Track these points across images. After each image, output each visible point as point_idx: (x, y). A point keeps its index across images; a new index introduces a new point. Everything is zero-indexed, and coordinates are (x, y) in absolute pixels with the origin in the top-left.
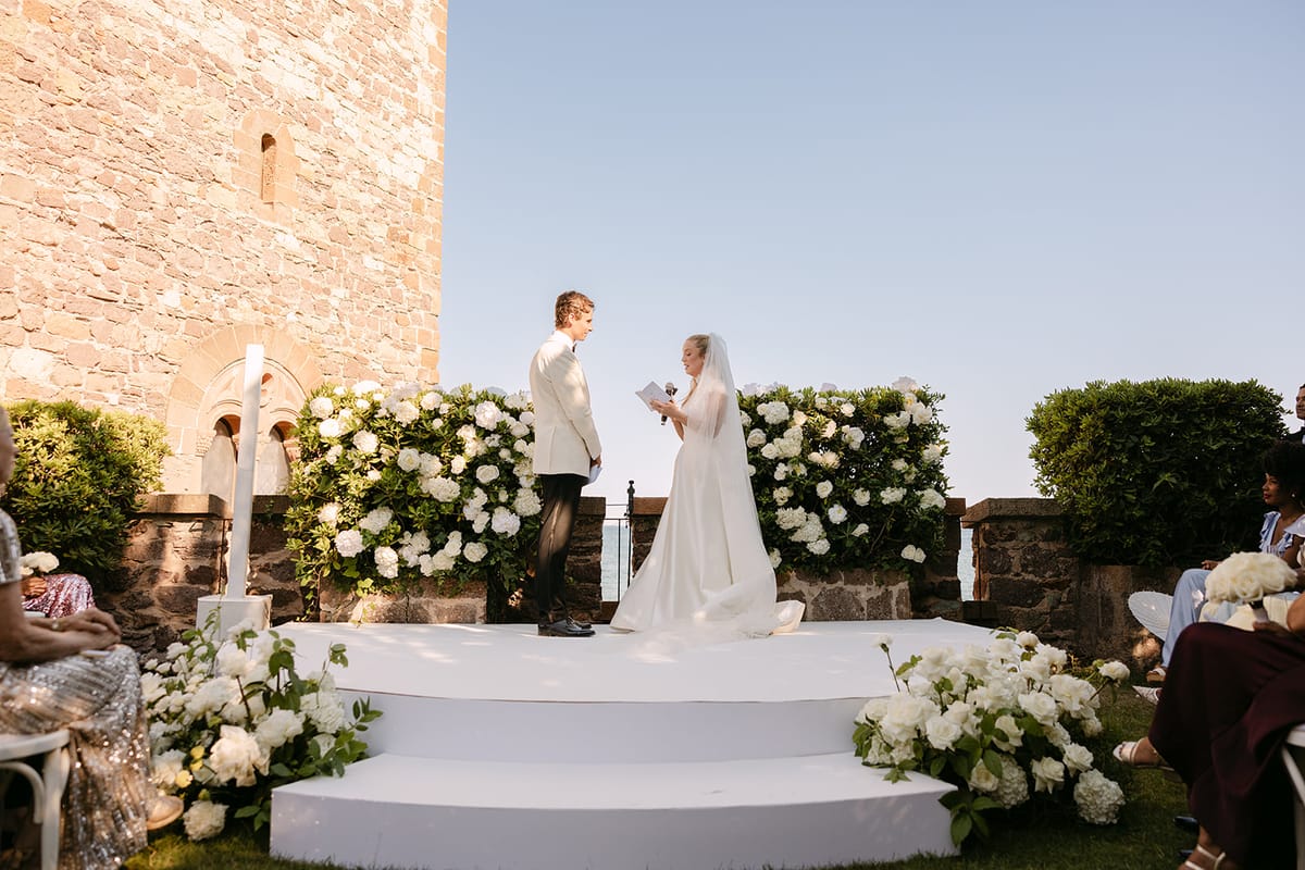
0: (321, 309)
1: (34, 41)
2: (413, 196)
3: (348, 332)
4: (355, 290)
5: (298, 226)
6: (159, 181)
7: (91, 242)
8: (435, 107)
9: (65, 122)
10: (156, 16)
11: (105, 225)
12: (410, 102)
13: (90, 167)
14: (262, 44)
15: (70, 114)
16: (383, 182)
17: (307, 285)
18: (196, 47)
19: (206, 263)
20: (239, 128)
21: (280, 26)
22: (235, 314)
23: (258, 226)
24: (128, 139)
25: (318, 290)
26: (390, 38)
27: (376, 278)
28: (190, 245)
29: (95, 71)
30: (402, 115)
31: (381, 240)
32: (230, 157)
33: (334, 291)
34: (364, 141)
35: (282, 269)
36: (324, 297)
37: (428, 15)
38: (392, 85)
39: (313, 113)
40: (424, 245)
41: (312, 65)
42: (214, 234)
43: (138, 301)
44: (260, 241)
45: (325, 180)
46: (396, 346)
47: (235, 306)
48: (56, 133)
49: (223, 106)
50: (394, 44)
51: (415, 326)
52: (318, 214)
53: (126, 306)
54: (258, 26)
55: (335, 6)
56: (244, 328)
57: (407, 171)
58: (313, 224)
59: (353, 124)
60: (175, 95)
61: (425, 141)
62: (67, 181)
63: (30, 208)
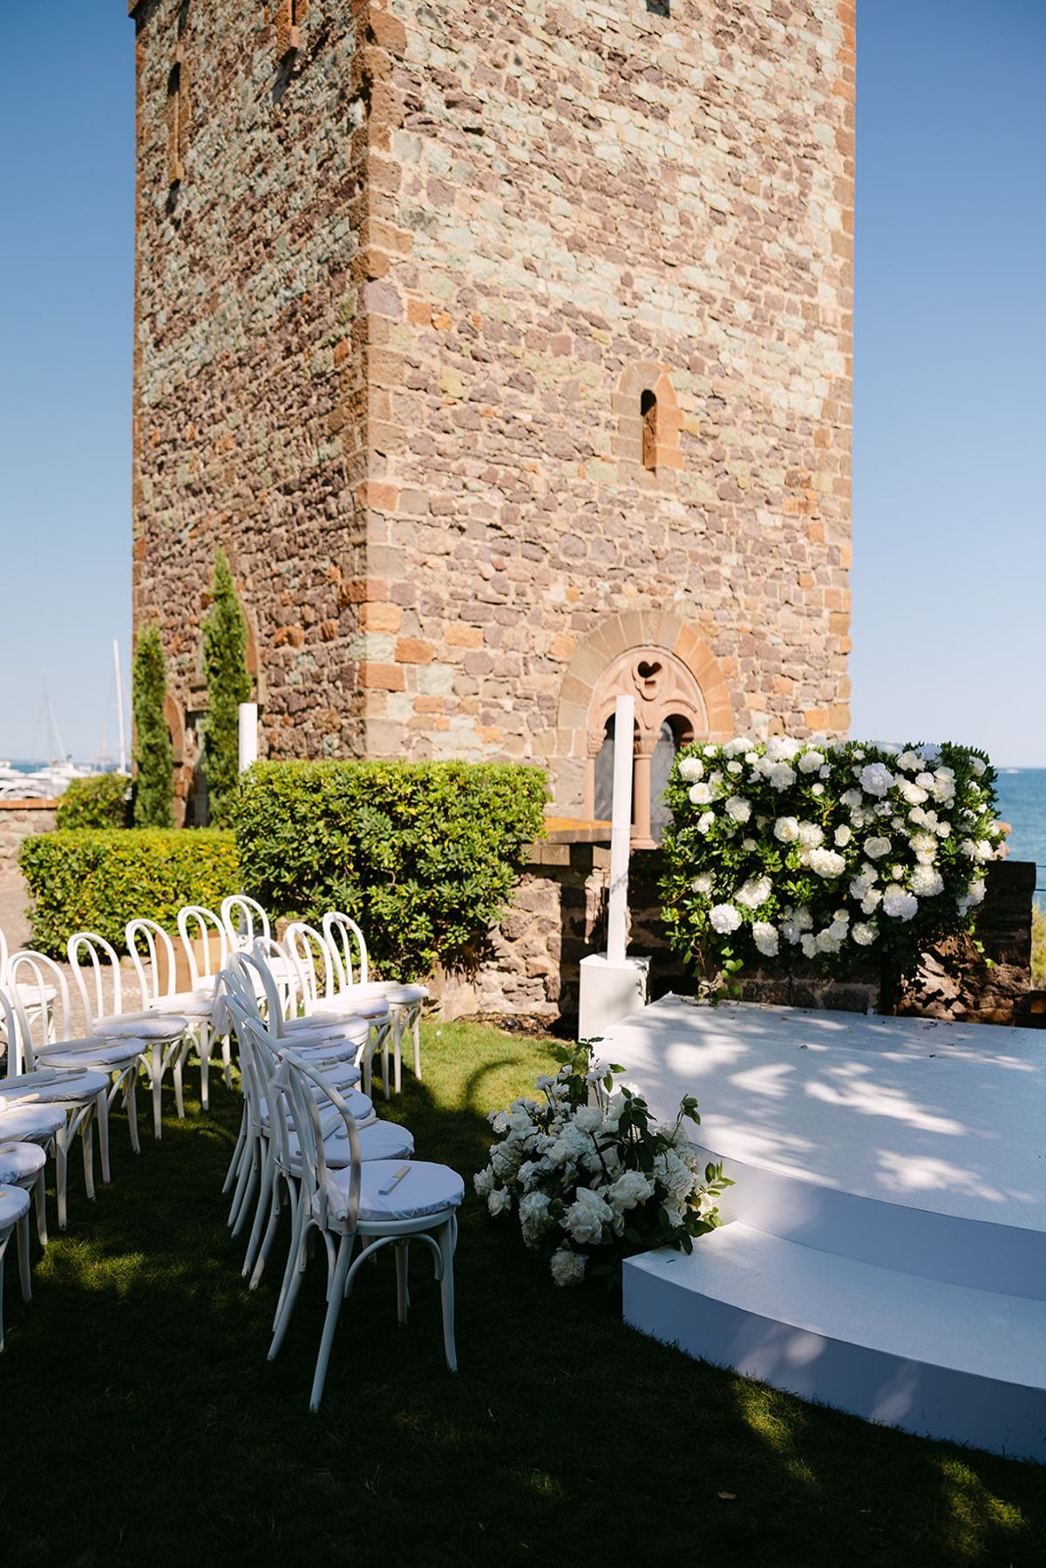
0: (709, 582)
1: (419, 346)
2: (815, 427)
3: (742, 604)
4: (749, 553)
5: (683, 490)
6: (540, 469)
7: (479, 544)
8: (841, 309)
9: (450, 424)
10: (530, 285)
11: (492, 526)
12: (809, 311)
13: (475, 467)
14: (639, 285)
15: (455, 414)
16: (779, 418)
17: (695, 556)
18: (569, 309)
19: (589, 548)
20: (616, 390)
21: (657, 258)
22: (621, 601)
23: (641, 498)
24: (507, 428)
25: (707, 560)
26: (784, 238)
27: (773, 536)
28: (572, 532)
29: (474, 362)
30: (799, 328)
31: (778, 489)
32: (609, 425)
33: (725, 558)
34: (755, 371)
35: (667, 543)
36: (714, 567)
37: (829, 194)
38: (787, 295)
39: (696, 353)
40: (830, 486)
41: (694, 296)
42: (596, 515)
43: (525, 599)
44: (642, 515)
45: (712, 430)
46: (799, 613)
47: (619, 591)
48: (441, 437)
49: (599, 369)
50: (789, 243)
51: (821, 586)
52: (705, 472)
53: (514, 607)
54: (633, 265)
55: (718, 216)
56: (629, 615)
57: (806, 398)
58: (701, 485)
59: (742, 354)
60: (551, 369)
61: (828, 355)
62: (455, 485)
63: (424, 519)
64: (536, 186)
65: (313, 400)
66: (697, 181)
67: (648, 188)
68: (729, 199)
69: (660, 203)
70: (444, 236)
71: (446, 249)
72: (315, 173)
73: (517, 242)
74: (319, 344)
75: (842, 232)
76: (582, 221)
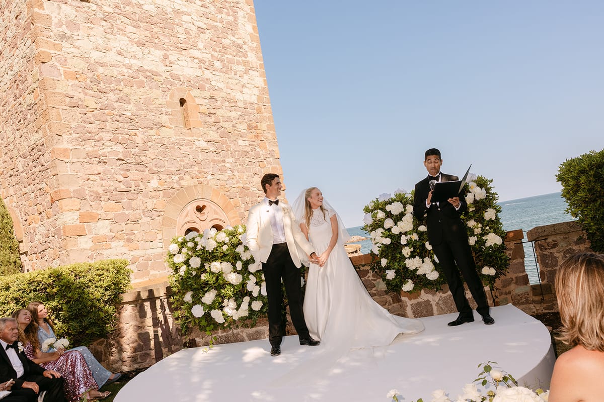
0: (223, 170)
1: (72, 89)
2: (256, 106)
3: (237, 177)
4: (237, 157)
5: (204, 136)
6: (138, 134)
7: (114, 168)
8: (258, 62)
9: (92, 119)
10: (121, 61)
11: (119, 159)
12: (245, 63)
13: (106, 136)
14: (171, 58)
15: (93, 116)
16: (240, 104)
17: (214, 161)
18: (141, 69)
19: (166, 163)
21: (177, 47)
22: (183, 183)
23: (186, 141)
24: (120, 119)
25: (219, 162)
26: (230, 37)
27: (246, 149)
28: (157, 158)
29: (100, 94)
30: (243, 70)
31: (245, 131)
32: (167, 113)
33: (227, 160)
34: (227, 88)
35: (201, 157)
36: (223, 164)
37: (246, 20)
38: (236, 58)
39: (201, 82)
40: (266, 128)
41: (196, 61)
42: (167, 150)
43: (140, 188)
44: (188, 147)
45: (213, 111)
47: (183, 179)
48: (90, 126)
49: (159, 92)
50: (233, 38)
51: (269, 166)
52: (213, 127)
53: (135, 192)
54: (167, 50)
55: (201, 30)
56: (188, 188)
57: (250, 95)
58: (211, 133)
59: (221, 81)
60: (137, 93)
61: (256, 79)
62: (99, 145)
63: (85, 161)
64: (118, 22)
65: (29, 116)
66: (190, 17)
67: (169, 20)
68: (205, 24)
69: (175, 26)
70: (77, 43)
71: (79, 49)
72: (15, 21)
73: (112, 44)
74: (27, 92)
75: (254, 34)
76: (141, 34)
